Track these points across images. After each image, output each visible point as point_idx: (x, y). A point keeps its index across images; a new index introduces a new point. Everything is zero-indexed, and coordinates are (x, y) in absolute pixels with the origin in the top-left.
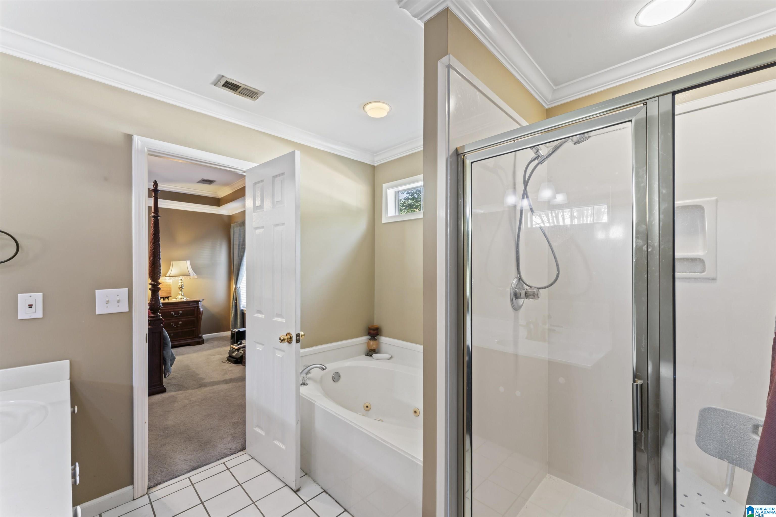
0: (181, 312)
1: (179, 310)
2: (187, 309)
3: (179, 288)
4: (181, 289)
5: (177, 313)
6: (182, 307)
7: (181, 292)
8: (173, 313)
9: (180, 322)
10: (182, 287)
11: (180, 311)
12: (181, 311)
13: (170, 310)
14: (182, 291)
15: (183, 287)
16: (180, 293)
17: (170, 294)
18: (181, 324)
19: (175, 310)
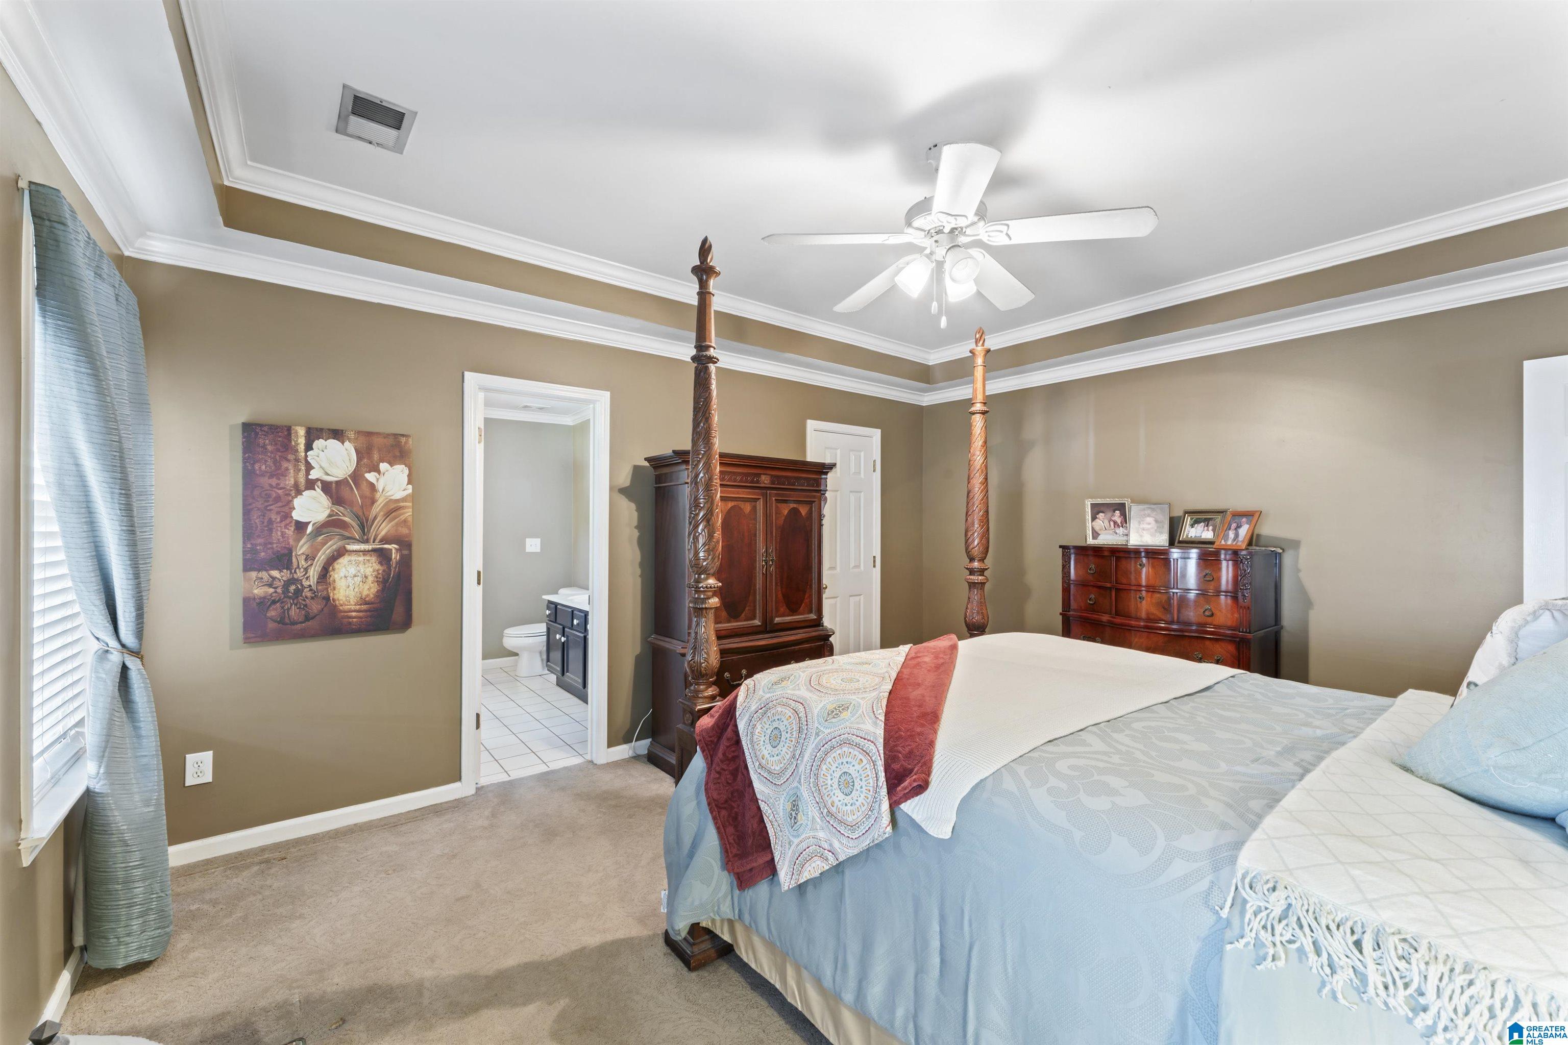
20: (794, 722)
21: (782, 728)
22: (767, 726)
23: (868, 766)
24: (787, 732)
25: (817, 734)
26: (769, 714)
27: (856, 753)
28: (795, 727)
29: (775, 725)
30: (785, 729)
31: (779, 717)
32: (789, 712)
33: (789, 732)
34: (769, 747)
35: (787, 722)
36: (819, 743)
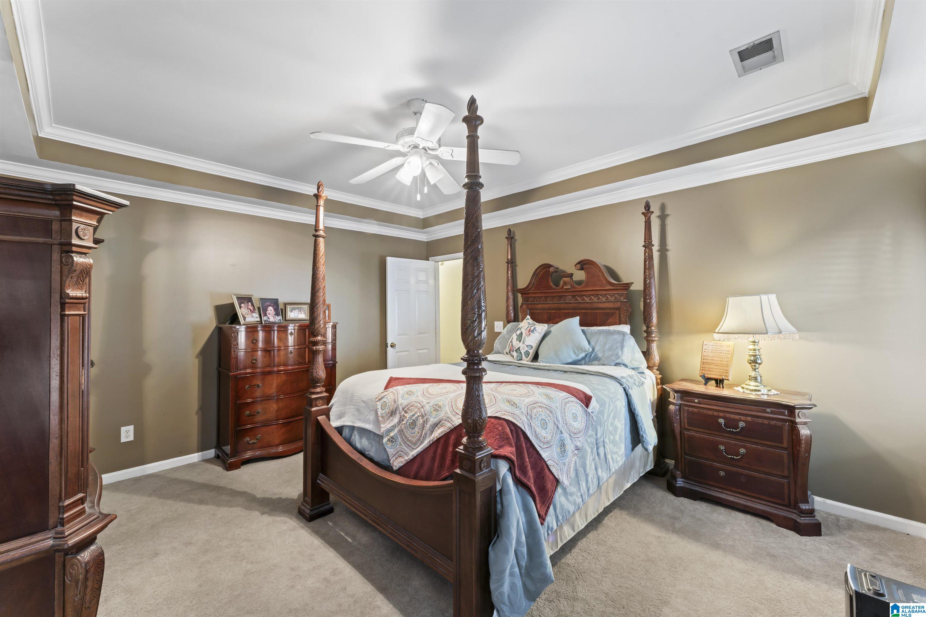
0: (742, 424)
1: (737, 417)
2: (760, 421)
3: (750, 363)
4: (755, 366)
5: (731, 423)
6: (746, 412)
7: (754, 372)
8: (722, 421)
9: (742, 451)
10: (756, 360)
11: (740, 420)
12: (743, 421)
13: (716, 414)
14: (757, 370)
15: (759, 361)
16: (753, 374)
17: (727, 374)
18: (743, 455)
19: (728, 415)
20: (545, 411)
21: (544, 417)
22: (537, 423)
23: (577, 405)
24: (547, 417)
25: (557, 408)
26: (534, 417)
27: (571, 404)
28: (548, 412)
29: (540, 419)
30: (545, 417)
31: (539, 414)
32: (540, 409)
33: (548, 416)
34: (544, 431)
35: (543, 414)
36: (560, 411)
